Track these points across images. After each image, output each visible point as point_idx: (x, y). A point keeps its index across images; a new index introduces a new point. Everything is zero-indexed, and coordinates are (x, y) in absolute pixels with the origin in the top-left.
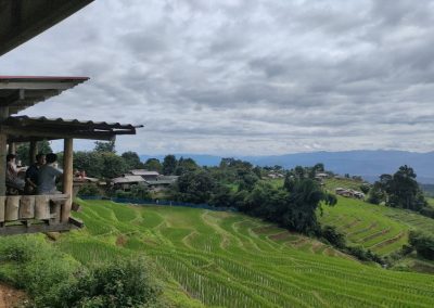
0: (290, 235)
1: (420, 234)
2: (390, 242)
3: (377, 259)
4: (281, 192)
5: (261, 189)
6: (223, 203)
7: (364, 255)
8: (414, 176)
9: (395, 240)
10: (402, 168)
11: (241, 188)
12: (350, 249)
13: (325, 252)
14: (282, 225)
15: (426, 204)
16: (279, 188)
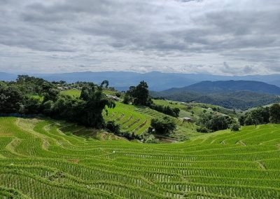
0: (87, 130)
1: (157, 120)
2: (141, 126)
3: (137, 138)
4: (79, 101)
5: (63, 99)
6: (32, 111)
7: (130, 136)
8: (147, 87)
9: (143, 124)
10: (141, 83)
11: (46, 99)
12: (122, 133)
13: (110, 138)
14: (81, 123)
15: (152, 102)
16: (77, 98)
